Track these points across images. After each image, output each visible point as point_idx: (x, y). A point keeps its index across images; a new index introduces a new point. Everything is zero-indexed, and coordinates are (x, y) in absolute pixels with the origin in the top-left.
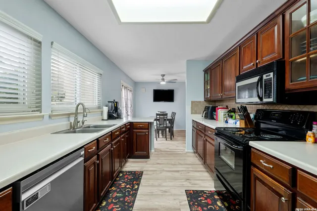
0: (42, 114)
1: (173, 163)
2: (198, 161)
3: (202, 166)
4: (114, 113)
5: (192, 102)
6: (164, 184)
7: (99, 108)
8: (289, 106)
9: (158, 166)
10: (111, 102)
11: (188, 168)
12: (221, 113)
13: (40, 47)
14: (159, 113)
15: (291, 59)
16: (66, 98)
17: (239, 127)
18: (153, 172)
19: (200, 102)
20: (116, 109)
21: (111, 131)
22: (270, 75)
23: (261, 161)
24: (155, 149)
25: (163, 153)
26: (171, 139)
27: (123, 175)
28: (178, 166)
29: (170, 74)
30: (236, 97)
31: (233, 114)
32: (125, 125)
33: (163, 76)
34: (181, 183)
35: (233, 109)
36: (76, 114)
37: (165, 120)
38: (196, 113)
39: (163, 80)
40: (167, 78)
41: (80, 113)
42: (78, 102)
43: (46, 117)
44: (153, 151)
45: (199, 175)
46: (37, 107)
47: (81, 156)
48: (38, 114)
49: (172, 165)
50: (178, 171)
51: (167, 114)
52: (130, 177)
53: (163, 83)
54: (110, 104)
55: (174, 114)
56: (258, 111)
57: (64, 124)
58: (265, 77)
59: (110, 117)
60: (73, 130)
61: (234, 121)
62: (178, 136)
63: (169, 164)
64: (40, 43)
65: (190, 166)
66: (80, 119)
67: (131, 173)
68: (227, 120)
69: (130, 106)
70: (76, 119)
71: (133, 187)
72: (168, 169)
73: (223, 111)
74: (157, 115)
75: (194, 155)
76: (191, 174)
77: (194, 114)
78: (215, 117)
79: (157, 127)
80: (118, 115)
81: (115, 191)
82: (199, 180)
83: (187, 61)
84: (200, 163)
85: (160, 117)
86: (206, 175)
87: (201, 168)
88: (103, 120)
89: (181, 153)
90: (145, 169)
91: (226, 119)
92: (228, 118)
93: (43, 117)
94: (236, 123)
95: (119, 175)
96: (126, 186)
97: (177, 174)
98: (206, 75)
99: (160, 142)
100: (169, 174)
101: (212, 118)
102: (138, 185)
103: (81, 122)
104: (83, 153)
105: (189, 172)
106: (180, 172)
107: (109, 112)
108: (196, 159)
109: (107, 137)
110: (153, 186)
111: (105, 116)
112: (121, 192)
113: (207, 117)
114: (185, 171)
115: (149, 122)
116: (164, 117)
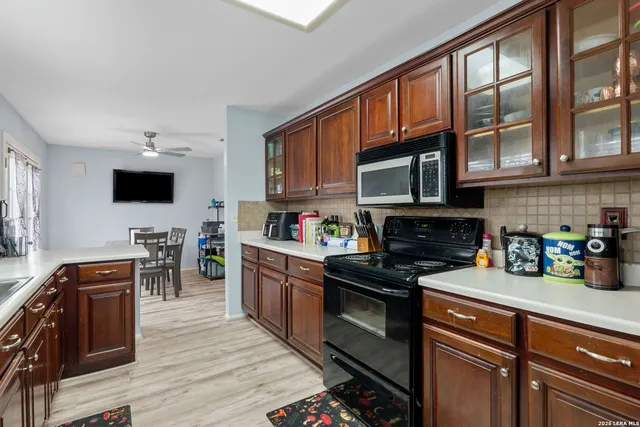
1: (207, 354)
2: (263, 335)
3: (276, 345)
5: (241, 203)
8: (460, 210)
9: (170, 373)
11: (248, 357)
12: (310, 226)
14: (144, 232)
15: (468, 133)
17: (357, 252)
19: (257, 203)
21: (24, 306)
22: (433, 156)
23: (449, 311)
25: (168, 335)
26: (177, 296)
28: (222, 360)
30: (356, 193)
31: (334, 226)
32: (55, 275)
33: (152, 135)
34: (250, 401)
35: (333, 217)
37: (161, 248)
38: (249, 228)
39: (152, 146)
40: (161, 143)
44: (139, 336)
45: (279, 367)
49: (206, 360)
50: (229, 373)
51: (165, 235)
53: (149, 154)
56: (388, 219)
58: (423, 158)
61: (342, 241)
62: (191, 286)
63: (198, 361)
65: (250, 353)
68: (322, 240)
72: (202, 376)
73: (314, 222)
74: (138, 236)
75: (247, 323)
76: (262, 370)
77: (245, 230)
78: (295, 234)
82: (283, 379)
83: (228, 107)
84: (269, 339)
85: (146, 243)
86: (294, 362)
87: (276, 348)
89: (216, 325)
90: (130, 396)
91: (319, 238)
92: (325, 235)
94: (346, 244)
97: (230, 383)
98: (271, 145)
100: (209, 387)
101: (288, 237)
105: (254, 366)
106: (236, 374)
108: (257, 331)
109: (12, 332)
113: (277, 236)
114: (245, 367)
115: (133, 260)
116: (158, 242)
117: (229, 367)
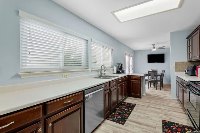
0: (89, 70)
1: (158, 103)
3: (182, 110)
4: (120, 70)
5: (176, 63)
6: (148, 113)
7: (112, 67)
9: (146, 103)
10: (118, 64)
11: (169, 108)
13: (88, 42)
14: (152, 70)
16: (97, 62)
18: (142, 106)
20: (121, 68)
21: (117, 79)
24: (146, 94)
25: (152, 97)
26: (160, 89)
27: (124, 104)
28: (161, 106)
29: (159, 43)
32: (125, 76)
33: (154, 45)
34: (161, 116)
36: (101, 70)
37: (155, 75)
39: (154, 48)
40: (157, 46)
41: (103, 70)
42: (102, 64)
43: (90, 71)
44: (144, 94)
45: (177, 114)
46: (87, 67)
47: (102, 88)
48: (87, 70)
51: (156, 72)
52: (128, 106)
53: (154, 50)
54: (118, 65)
55: (164, 71)
57: (96, 74)
59: (118, 72)
60: (100, 77)
64: (88, 41)
65: (171, 108)
66: (103, 72)
67: (128, 104)
69: (131, 66)
70: (101, 72)
71: (129, 110)
72: (153, 106)
74: (149, 72)
75: (177, 102)
76: (171, 112)
77: (178, 71)
78: (196, 74)
79: (149, 80)
80: (122, 71)
81: (119, 110)
82: (176, 117)
83: (171, 33)
84: (181, 107)
85: (151, 73)
86: (184, 116)
88: (114, 74)
89: (167, 99)
90: (137, 103)
93: (89, 71)
95: (122, 103)
96: (125, 109)
97: (158, 110)
99: (151, 90)
102: (132, 110)
103: (103, 74)
104: (103, 86)
105: (169, 111)
106: (162, 110)
107: (117, 70)
108: (179, 104)
109: (114, 82)
110: (140, 112)
111: (115, 72)
112: (122, 111)
113: (189, 74)
114: (166, 110)
115: (140, 76)
116: (154, 74)
117: (161, 108)
